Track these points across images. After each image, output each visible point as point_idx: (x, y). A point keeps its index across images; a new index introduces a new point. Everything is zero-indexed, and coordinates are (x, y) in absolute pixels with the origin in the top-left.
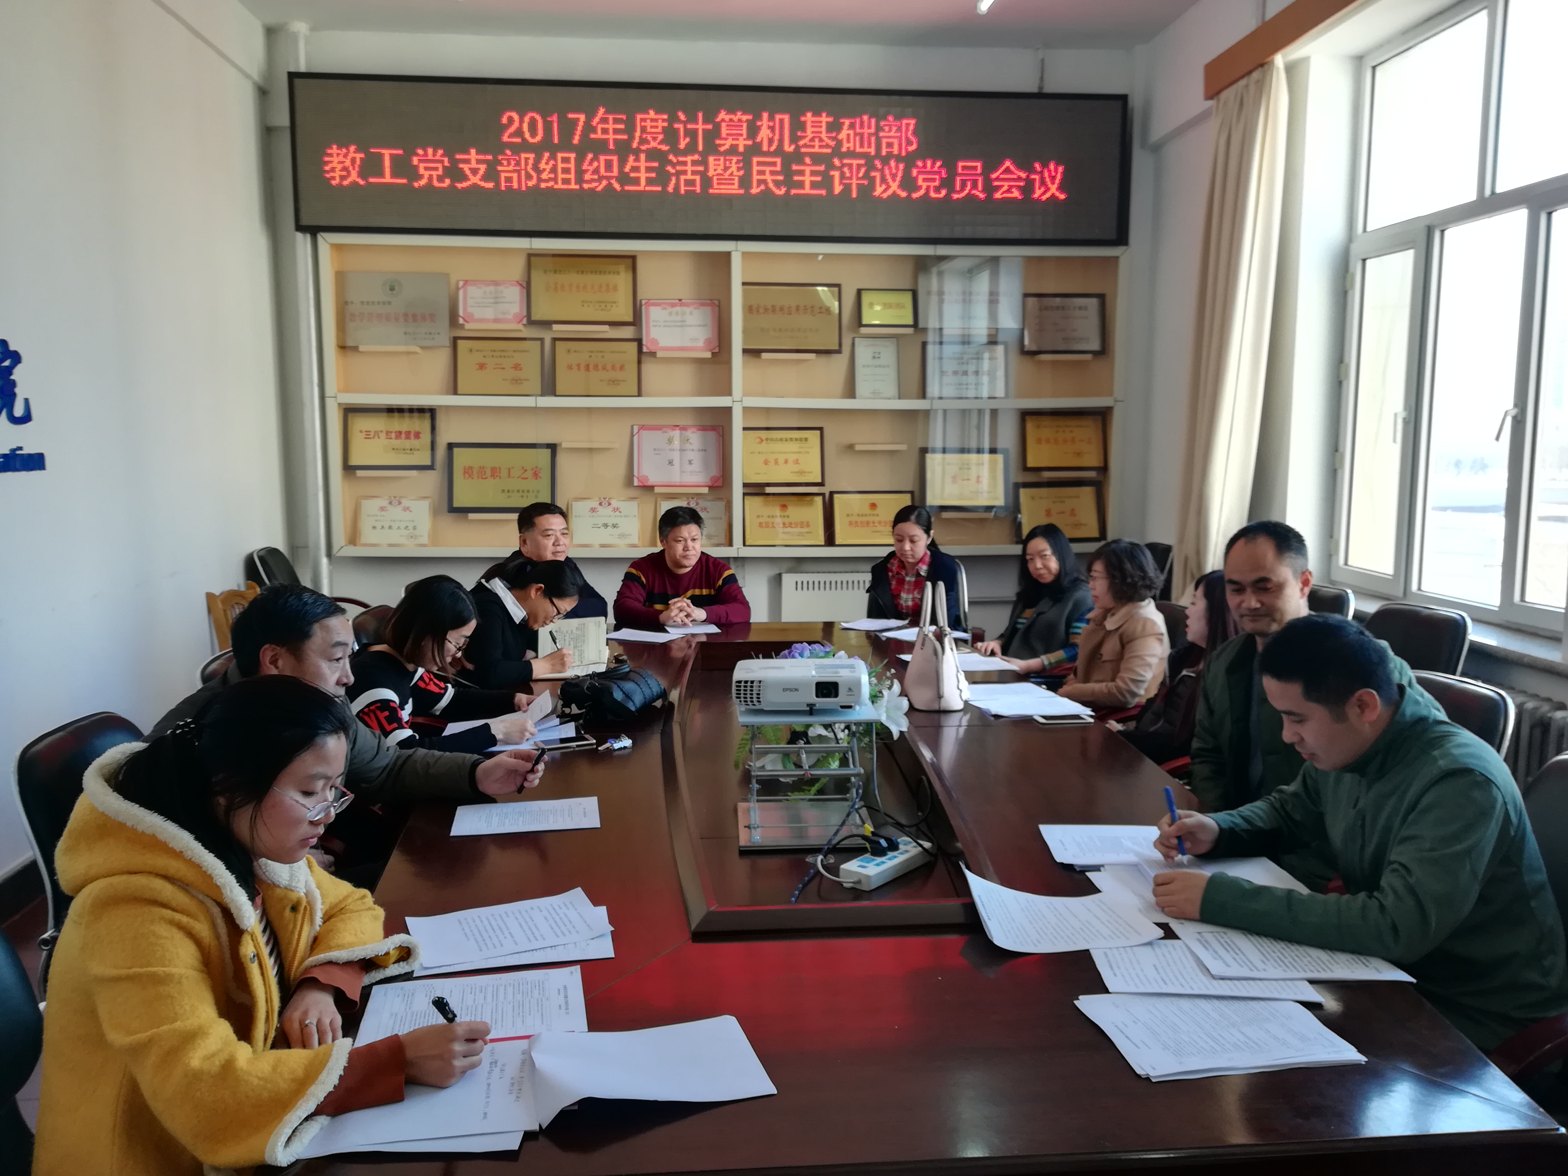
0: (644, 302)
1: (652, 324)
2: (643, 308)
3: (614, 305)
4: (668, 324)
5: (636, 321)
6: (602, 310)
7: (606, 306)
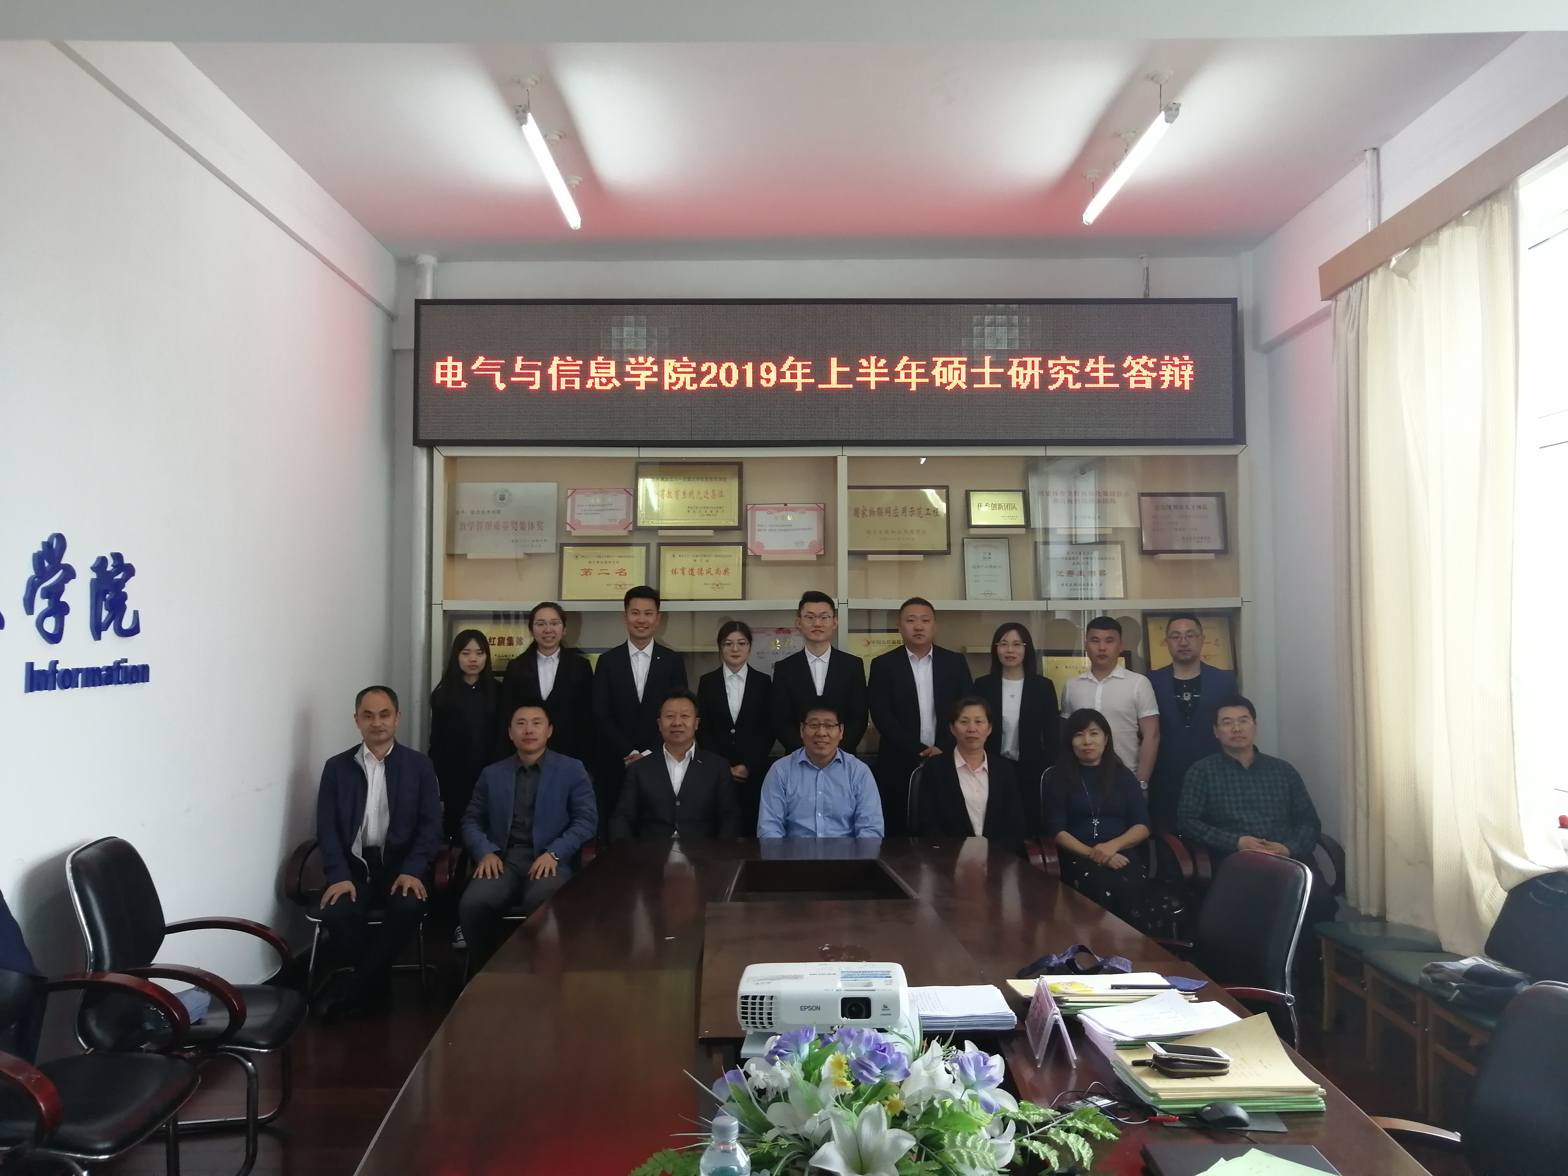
0: (749, 507)
1: (757, 528)
2: (749, 512)
3: (720, 510)
4: (774, 528)
5: (742, 525)
6: (707, 515)
7: (711, 511)
